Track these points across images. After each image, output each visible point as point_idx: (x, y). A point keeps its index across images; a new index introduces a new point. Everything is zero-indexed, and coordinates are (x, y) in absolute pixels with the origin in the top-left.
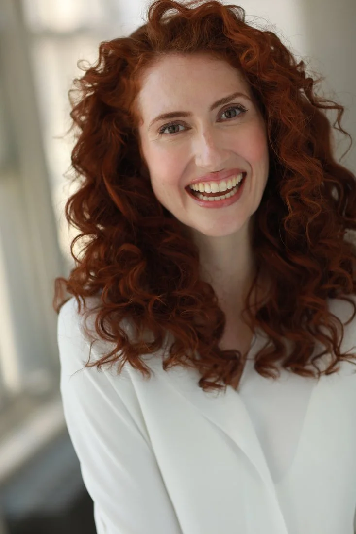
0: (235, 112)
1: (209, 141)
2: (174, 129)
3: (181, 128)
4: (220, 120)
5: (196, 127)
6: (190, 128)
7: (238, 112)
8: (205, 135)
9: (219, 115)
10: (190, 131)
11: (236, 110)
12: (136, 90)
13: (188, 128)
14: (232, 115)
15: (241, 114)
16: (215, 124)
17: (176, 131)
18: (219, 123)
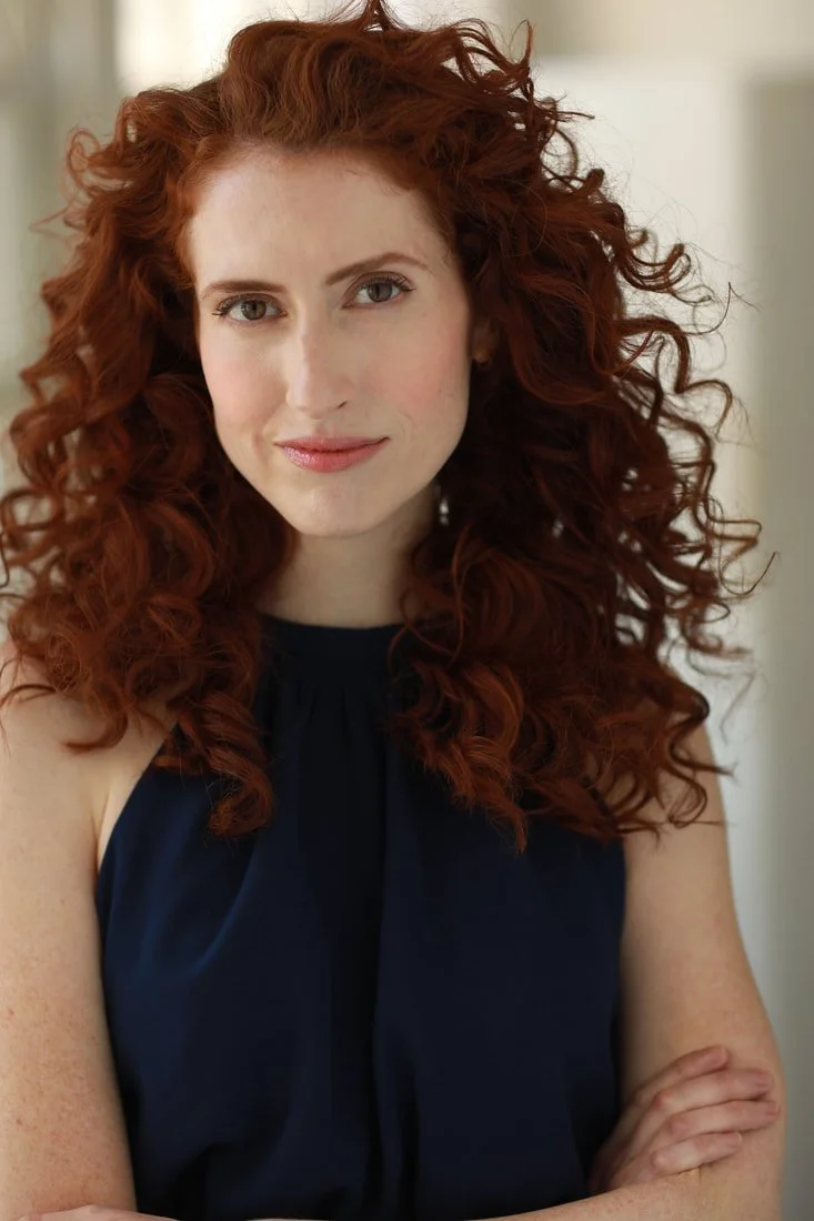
0: (391, 290)
1: (311, 356)
2: (254, 308)
3: (270, 311)
4: (349, 304)
5: (295, 314)
6: (286, 315)
7: (395, 291)
8: (306, 339)
9: (352, 293)
10: (284, 320)
11: (393, 287)
12: (188, 212)
13: (281, 313)
14: (383, 294)
15: (400, 297)
16: (338, 313)
17: (258, 314)
18: (345, 313)
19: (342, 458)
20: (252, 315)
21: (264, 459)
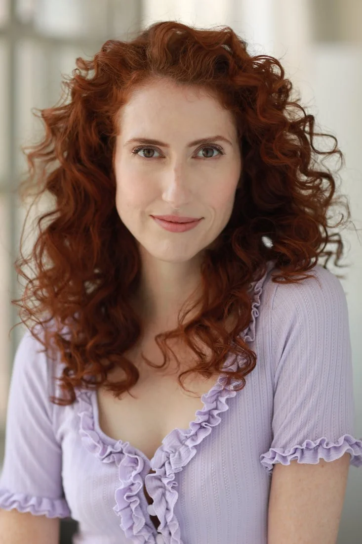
0: (213, 152)
1: (178, 179)
2: (149, 152)
3: (156, 154)
4: (195, 157)
5: (170, 158)
6: (165, 157)
7: (216, 153)
8: (176, 170)
9: (196, 152)
10: (164, 160)
11: (214, 150)
13: (162, 156)
14: (209, 154)
15: (218, 156)
16: (189, 160)
17: (150, 156)
18: (193, 160)
19: (182, 227)
20: (148, 155)
21: (143, 222)
